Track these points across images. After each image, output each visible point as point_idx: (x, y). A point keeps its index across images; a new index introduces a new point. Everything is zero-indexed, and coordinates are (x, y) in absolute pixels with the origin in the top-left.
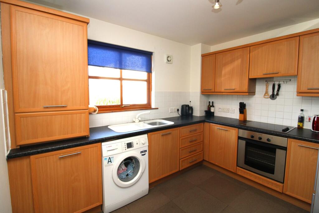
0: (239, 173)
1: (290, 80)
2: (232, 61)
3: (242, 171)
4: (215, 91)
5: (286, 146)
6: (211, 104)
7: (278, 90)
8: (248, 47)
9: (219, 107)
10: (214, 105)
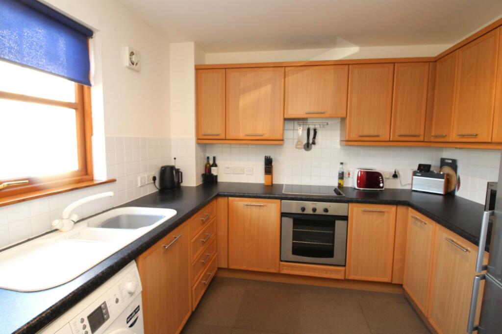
0: (284, 271)
1: (327, 123)
2: (257, 86)
3: (288, 266)
4: (227, 138)
5: (346, 215)
6: (211, 162)
7: (314, 138)
8: (283, 67)
9: (227, 166)
10: (217, 162)
